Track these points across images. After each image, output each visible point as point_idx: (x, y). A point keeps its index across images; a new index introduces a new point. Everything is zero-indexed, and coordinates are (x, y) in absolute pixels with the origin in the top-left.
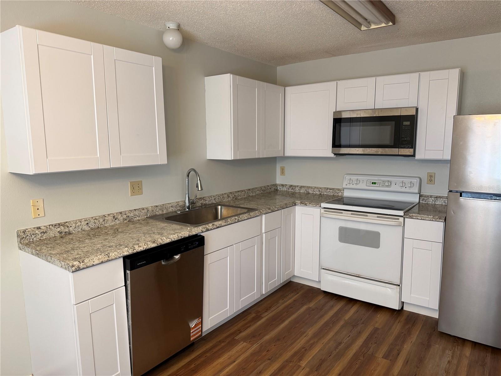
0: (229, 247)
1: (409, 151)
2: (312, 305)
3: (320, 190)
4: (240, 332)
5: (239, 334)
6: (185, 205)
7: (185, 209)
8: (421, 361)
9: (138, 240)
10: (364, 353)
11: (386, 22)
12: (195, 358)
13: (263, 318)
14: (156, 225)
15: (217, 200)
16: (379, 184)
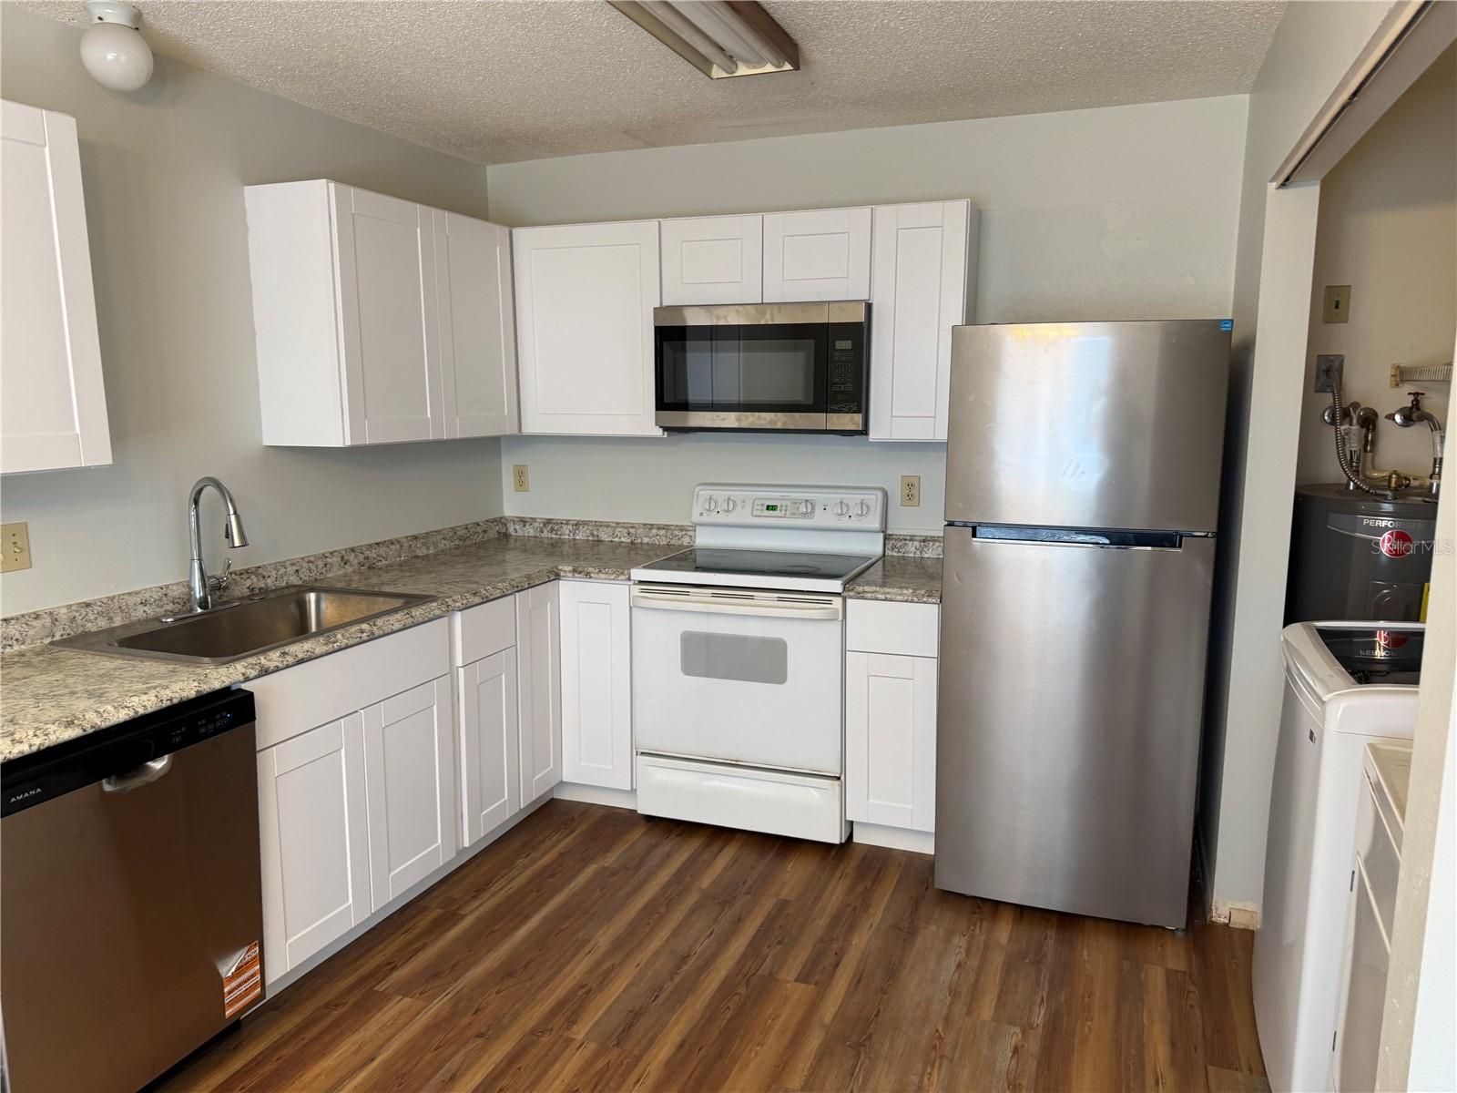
0: (342, 720)
1: (852, 419)
2: (613, 859)
3: (632, 531)
4: (392, 970)
5: (389, 974)
6: (191, 595)
7: (191, 610)
8: (892, 972)
9: (11, 721)
10: (749, 974)
11: (775, 61)
12: (243, 1067)
13: (463, 917)
14: (85, 665)
15: (305, 575)
16: (784, 508)
